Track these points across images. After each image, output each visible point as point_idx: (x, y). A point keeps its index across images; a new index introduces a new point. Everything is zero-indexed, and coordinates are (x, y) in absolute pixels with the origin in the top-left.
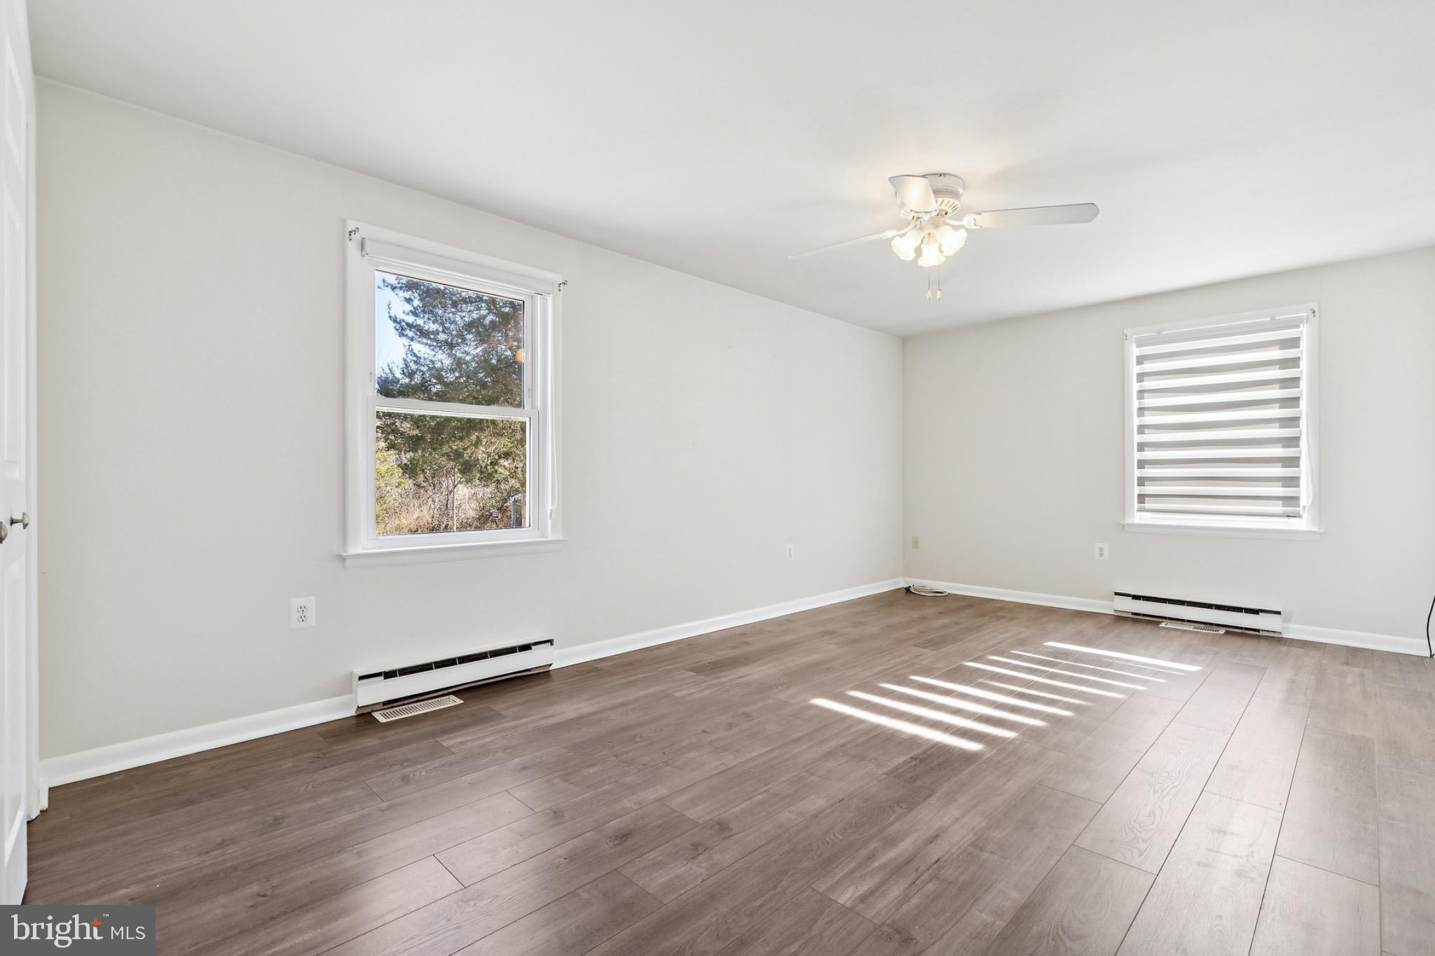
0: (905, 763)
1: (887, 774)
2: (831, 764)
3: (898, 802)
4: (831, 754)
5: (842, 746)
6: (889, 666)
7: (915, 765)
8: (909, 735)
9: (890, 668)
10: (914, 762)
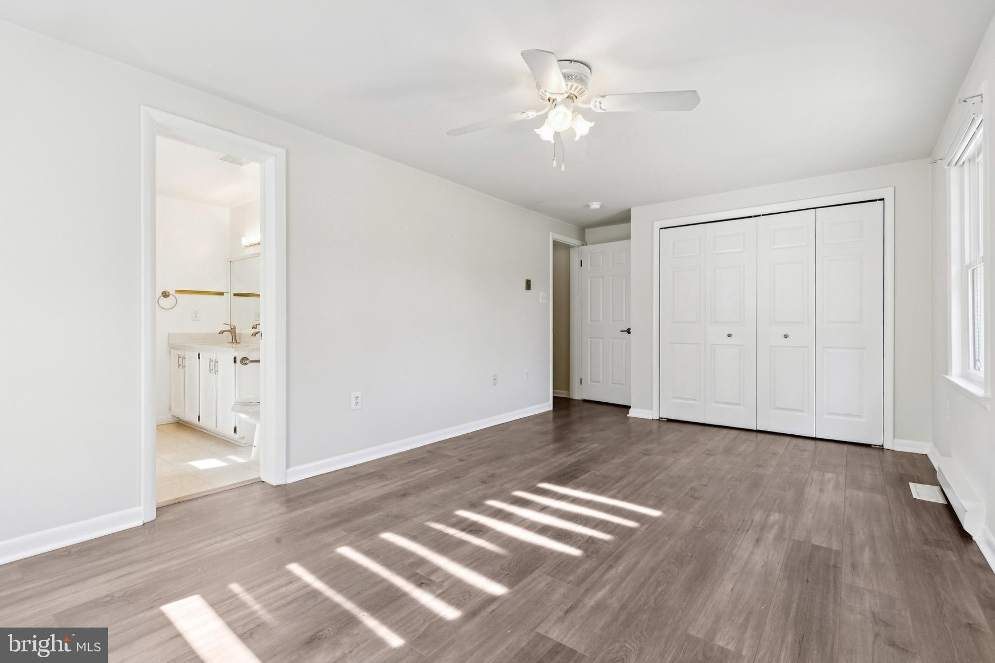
0: (581, 476)
1: (589, 471)
2: (618, 474)
3: (583, 462)
4: (621, 478)
5: (617, 482)
6: (608, 576)
7: (576, 475)
8: (579, 490)
9: (606, 571)
10: (576, 476)
